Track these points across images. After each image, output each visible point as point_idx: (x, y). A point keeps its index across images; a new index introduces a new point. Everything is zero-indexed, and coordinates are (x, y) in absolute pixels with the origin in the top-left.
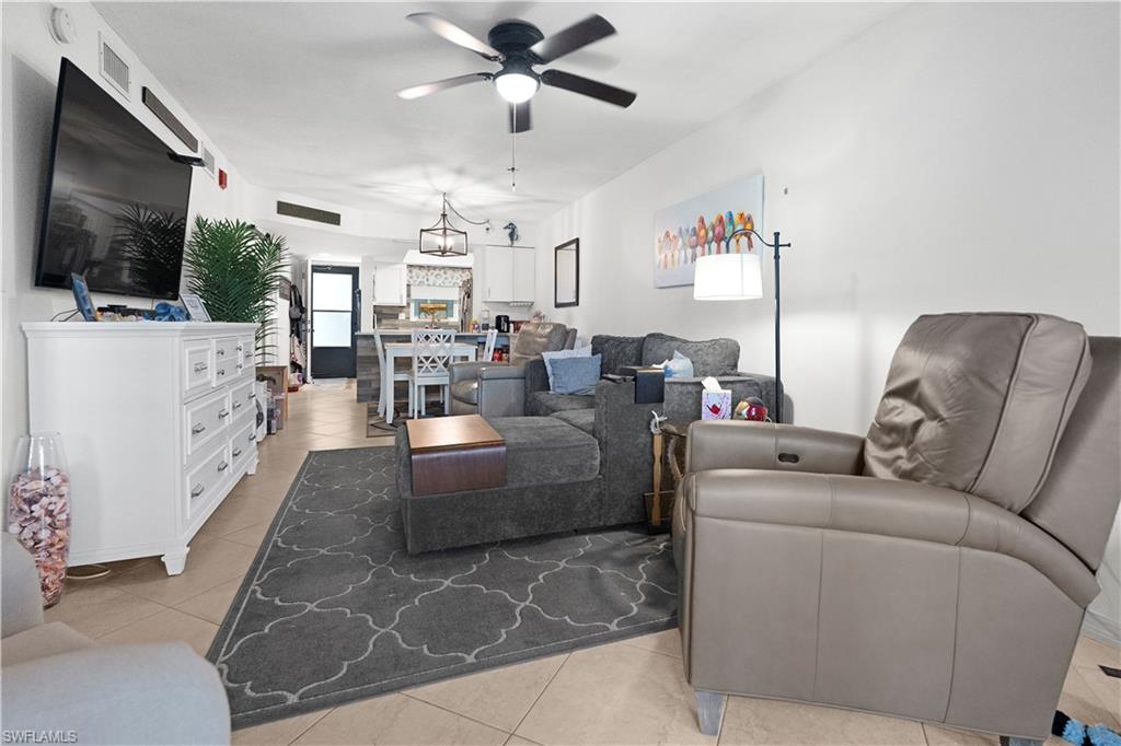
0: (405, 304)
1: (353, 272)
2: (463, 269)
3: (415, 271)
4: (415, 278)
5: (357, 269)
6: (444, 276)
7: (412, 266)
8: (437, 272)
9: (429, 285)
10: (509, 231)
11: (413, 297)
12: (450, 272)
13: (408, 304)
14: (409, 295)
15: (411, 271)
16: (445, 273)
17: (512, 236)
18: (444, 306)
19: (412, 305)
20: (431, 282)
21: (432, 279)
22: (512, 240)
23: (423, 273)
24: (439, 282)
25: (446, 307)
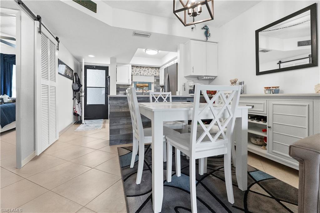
0: (131, 84)
1: (106, 69)
2: (156, 68)
3: (135, 68)
4: (134, 72)
5: (108, 67)
6: (147, 71)
7: (133, 66)
8: (144, 69)
9: (141, 75)
10: (204, 30)
11: (133, 81)
12: (150, 69)
13: (132, 84)
14: (132, 80)
15: (132, 69)
16: (148, 70)
17: (207, 34)
18: (147, 85)
19: (133, 84)
20: (141, 74)
21: (142, 72)
22: (207, 36)
23: (138, 69)
24: (145, 74)
25: (149, 86)
